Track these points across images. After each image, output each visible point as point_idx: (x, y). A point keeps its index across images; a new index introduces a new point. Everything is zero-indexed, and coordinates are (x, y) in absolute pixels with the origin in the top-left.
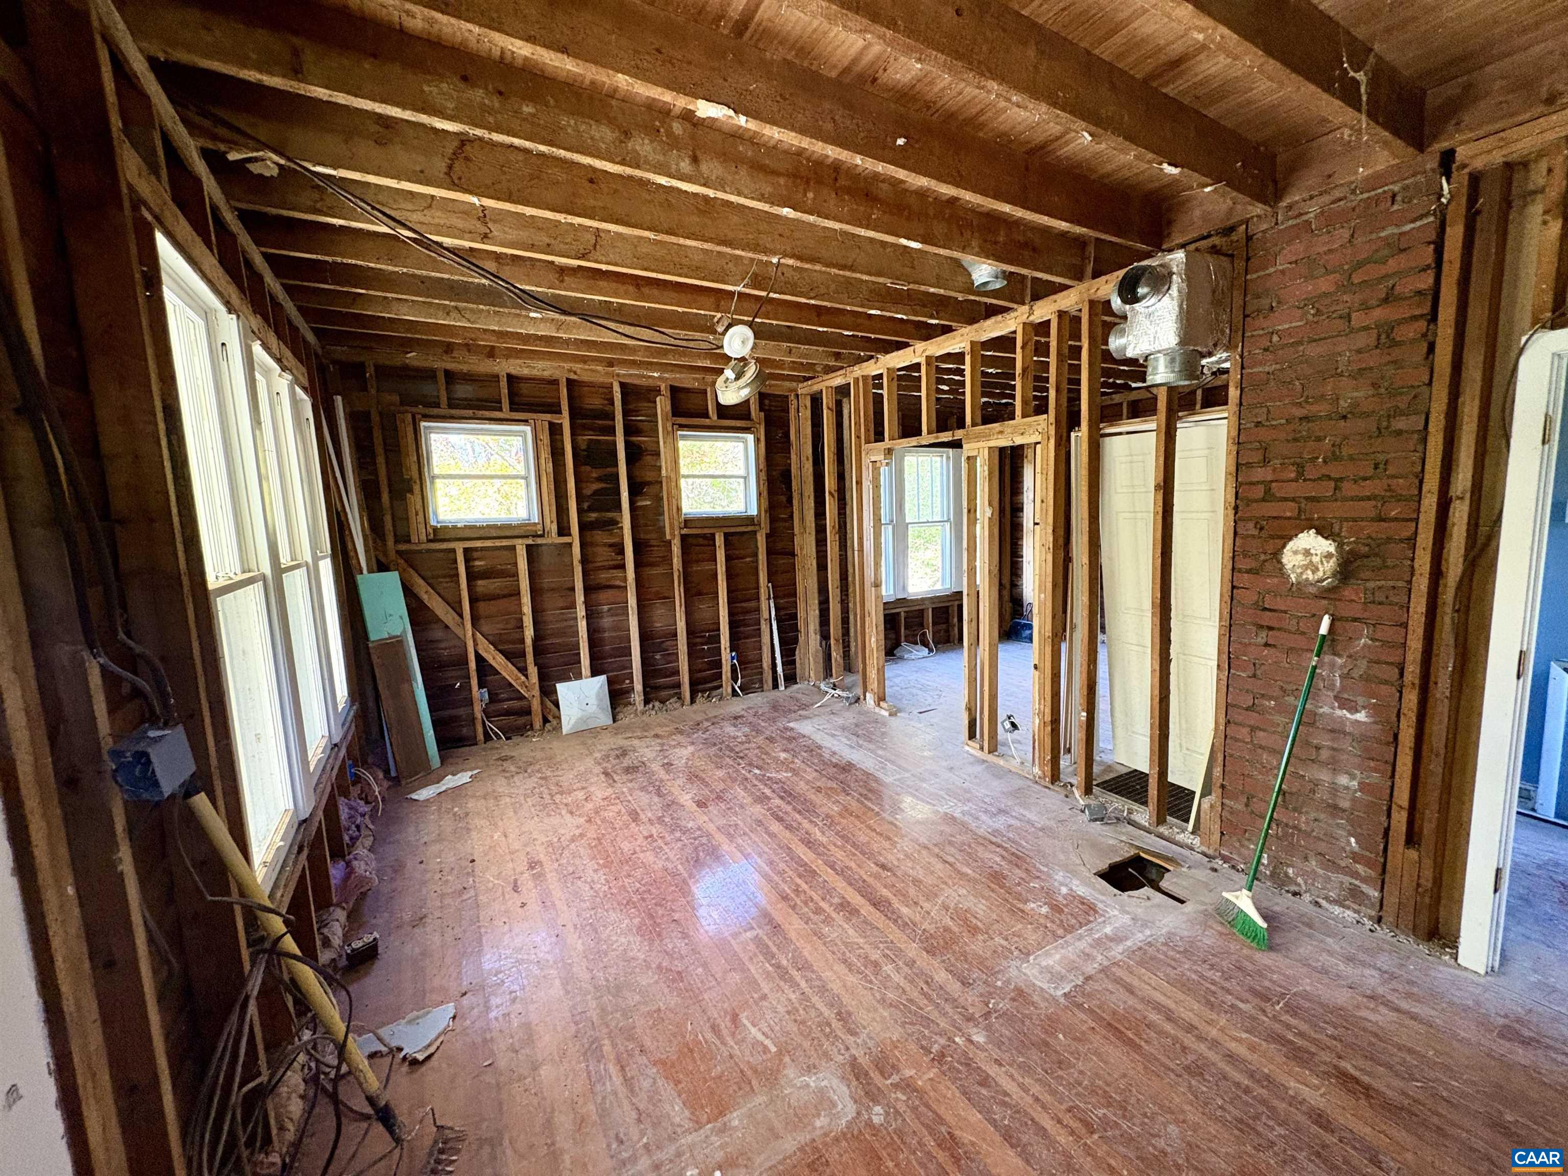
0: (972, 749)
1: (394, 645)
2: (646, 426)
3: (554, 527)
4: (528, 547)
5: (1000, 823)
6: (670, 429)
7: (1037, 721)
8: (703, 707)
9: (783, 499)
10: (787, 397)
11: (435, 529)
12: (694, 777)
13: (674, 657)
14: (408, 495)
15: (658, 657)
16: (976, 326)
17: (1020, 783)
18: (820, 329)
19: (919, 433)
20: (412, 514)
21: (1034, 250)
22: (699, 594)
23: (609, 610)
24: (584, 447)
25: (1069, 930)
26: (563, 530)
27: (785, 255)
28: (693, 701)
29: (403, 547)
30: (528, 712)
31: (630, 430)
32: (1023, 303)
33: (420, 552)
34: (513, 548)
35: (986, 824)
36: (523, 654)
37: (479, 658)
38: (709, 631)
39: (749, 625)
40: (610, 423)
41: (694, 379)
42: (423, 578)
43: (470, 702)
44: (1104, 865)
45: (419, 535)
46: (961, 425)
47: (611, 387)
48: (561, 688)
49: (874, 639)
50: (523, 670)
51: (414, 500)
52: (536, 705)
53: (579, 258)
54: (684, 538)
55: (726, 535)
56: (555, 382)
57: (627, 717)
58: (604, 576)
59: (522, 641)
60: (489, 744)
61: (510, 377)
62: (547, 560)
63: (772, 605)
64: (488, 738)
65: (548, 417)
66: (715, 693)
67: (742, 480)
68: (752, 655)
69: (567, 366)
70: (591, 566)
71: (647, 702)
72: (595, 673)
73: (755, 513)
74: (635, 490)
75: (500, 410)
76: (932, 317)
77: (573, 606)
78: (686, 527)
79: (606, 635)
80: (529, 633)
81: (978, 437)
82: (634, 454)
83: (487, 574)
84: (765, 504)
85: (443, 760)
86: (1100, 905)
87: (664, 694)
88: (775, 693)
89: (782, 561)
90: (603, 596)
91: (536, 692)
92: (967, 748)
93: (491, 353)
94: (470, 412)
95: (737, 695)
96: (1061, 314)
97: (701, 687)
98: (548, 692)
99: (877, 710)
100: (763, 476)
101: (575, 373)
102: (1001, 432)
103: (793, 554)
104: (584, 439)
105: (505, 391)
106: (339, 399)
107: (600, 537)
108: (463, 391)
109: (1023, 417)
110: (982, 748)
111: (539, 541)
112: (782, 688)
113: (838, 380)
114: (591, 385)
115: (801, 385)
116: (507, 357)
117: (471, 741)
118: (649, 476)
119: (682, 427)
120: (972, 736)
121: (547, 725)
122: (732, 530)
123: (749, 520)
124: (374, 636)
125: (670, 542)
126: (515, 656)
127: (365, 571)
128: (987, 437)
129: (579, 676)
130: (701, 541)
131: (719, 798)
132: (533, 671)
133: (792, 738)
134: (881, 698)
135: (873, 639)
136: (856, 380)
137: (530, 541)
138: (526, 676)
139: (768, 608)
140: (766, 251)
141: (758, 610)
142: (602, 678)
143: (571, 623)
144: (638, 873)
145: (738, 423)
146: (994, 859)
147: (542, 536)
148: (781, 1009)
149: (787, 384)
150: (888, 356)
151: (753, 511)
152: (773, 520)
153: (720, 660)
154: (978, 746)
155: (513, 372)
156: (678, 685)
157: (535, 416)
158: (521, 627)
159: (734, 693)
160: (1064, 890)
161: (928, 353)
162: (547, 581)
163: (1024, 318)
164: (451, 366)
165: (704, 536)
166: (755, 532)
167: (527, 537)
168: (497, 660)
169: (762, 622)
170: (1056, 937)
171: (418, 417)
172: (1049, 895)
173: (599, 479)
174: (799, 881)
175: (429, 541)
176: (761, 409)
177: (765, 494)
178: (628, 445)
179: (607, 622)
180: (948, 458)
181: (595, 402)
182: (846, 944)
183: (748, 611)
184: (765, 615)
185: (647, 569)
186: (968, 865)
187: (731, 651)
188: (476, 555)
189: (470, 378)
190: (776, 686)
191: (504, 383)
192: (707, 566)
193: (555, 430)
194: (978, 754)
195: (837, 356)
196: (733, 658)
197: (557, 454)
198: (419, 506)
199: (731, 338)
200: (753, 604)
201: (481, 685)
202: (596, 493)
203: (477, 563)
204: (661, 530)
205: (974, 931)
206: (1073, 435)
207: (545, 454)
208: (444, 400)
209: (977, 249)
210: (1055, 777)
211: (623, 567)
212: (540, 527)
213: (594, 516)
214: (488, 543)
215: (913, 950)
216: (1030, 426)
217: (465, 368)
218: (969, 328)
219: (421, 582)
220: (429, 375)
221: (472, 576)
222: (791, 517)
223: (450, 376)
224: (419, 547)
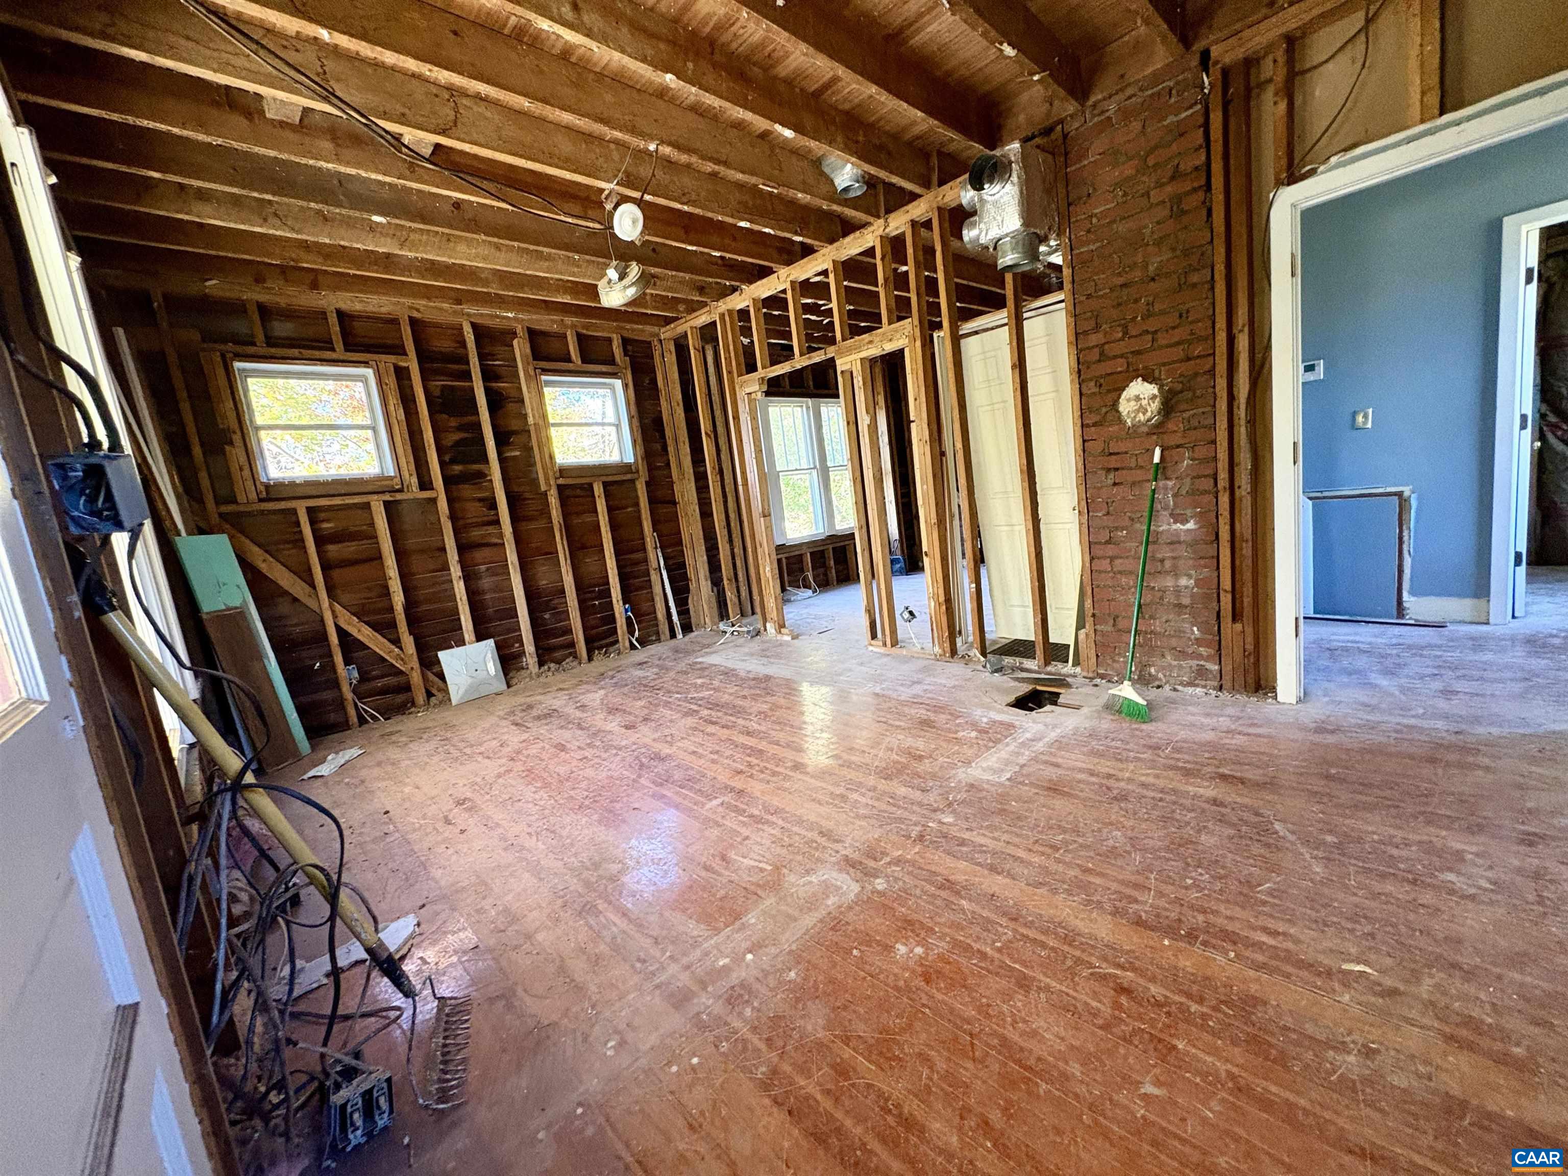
0: (876, 648)
1: (236, 618)
2: (503, 371)
3: (414, 480)
4: (387, 504)
5: (917, 689)
6: (532, 373)
7: (933, 604)
8: (600, 663)
9: (658, 447)
10: (650, 343)
11: (267, 487)
12: (612, 710)
13: (563, 616)
14: (227, 448)
15: (547, 616)
16: (835, 245)
17: (926, 662)
18: (690, 248)
20: (234, 468)
22: (583, 547)
23: (488, 569)
24: (437, 393)
25: (997, 742)
26: (425, 484)
27: (662, 142)
28: (590, 659)
29: (227, 508)
30: (407, 688)
31: (489, 375)
32: (879, 217)
33: (249, 514)
34: (367, 506)
35: (905, 693)
36: (393, 625)
37: (341, 632)
38: (599, 585)
39: (638, 577)
40: (464, 367)
41: (553, 321)
42: (259, 545)
43: (335, 684)
44: (1012, 698)
45: (246, 495)
47: (461, 329)
48: (444, 656)
49: (768, 571)
50: (397, 642)
51: (236, 454)
52: (416, 678)
54: (560, 488)
55: (606, 485)
56: (394, 322)
57: (522, 681)
58: (476, 534)
59: (391, 609)
60: (366, 726)
61: (340, 314)
62: (410, 519)
63: (660, 554)
64: (362, 721)
65: (392, 359)
66: (611, 649)
67: (614, 429)
68: (645, 607)
69: (408, 301)
70: (461, 522)
71: (541, 664)
72: (480, 637)
73: (632, 461)
74: (502, 440)
75: (333, 349)
76: (796, 233)
77: (446, 567)
78: (561, 476)
79: (487, 596)
80: (398, 599)
81: (850, 351)
82: (496, 402)
83: (338, 537)
84: (640, 450)
85: (313, 747)
86: (1017, 723)
87: (558, 654)
88: (673, 641)
89: (663, 510)
90: (479, 555)
91: (415, 663)
92: (871, 648)
93: (315, 281)
94: (295, 352)
95: (636, 648)
96: (914, 224)
97: (596, 644)
98: (430, 664)
99: (779, 637)
100: (636, 422)
101: (418, 310)
102: (871, 342)
103: (675, 503)
104: (437, 384)
105: (336, 329)
107: (467, 491)
108: (283, 329)
109: (890, 324)
110: (885, 644)
111: (399, 496)
112: (680, 636)
113: (702, 319)
114: (437, 326)
115: (663, 330)
116: (335, 288)
117: (345, 726)
118: (515, 425)
119: (545, 371)
120: (874, 636)
121: (433, 699)
122: (610, 479)
123: (625, 468)
124: (207, 607)
125: (545, 494)
126: (386, 627)
127: (183, 533)
128: (858, 349)
129: (461, 642)
130: (578, 492)
131: (645, 720)
132: (408, 641)
133: (703, 669)
134: (781, 626)
135: (768, 569)
136: (722, 316)
137: (387, 497)
138: (401, 648)
139: (655, 558)
140: (643, 135)
141: (646, 560)
142: (491, 643)
143: (446, 586)
144: (584, 785)
145: (603, 368)
147: (400, 491)
148: (768, 843)
149: (648, 328)
150: (753, 286)
151: (630, 458)
152: (651, 469)
153: (613, 615)
154: (881, 643)
155: (344, 306)
156: (572, 645)
157: (376, 357)
158: (386, 593)
159: (633, 647)
160: (985, 720)
161: (792, 278)
162: (411, 542)
163: (880, 232)
164: (263, 298)
165: (581, 487)
166: (633, 481)
167: (383, 492)
168: (364, 633)
169: (652, 572)
170: (988, 748)
171: (229, 355)
172: (974, 725)
173: (460, 428)
175: (261, 500)
176: (626, 355)
177: (640, 441)
178: (488, 391)
179: (486, 582)
180: (808, 408)
181: (445, 345)
182: (811, 790)
183: (637, 563)
184: (654, 564)
185: (524, 524)
186: (899, 720)
187: (624, 604)
188: (322, 515)
189: (289, 314)
190: (673, 635)
191: (333, 320)
192: (588, 518)
193: (402, 374)
194: (882, 650)
195: (701, 290)
196: (626, 611)
197: (407, 401)
198: (243, 459)
199: (621, 216)
200: (639, 556)
201: (347, 663)
202: (458, 443)
203: (325, 525)
204: (535, 482)
205: (920, 758)
206: (935, 335)
207: (394, 400)
208: (260, 337)
209: (842, 146)
210: (954, 652)
211: (497, 522)
212: (398, 480)
213: (457, 468)
214: (337, 501)
215: (871, 781)
216: (896, 331)
217: (283, 302)
218: (830, 247)
219: (256, 549)
220: (237, 308)
221: (321, 540)
222: (668, 465)
223: (265, 311)
224: (248, 509)
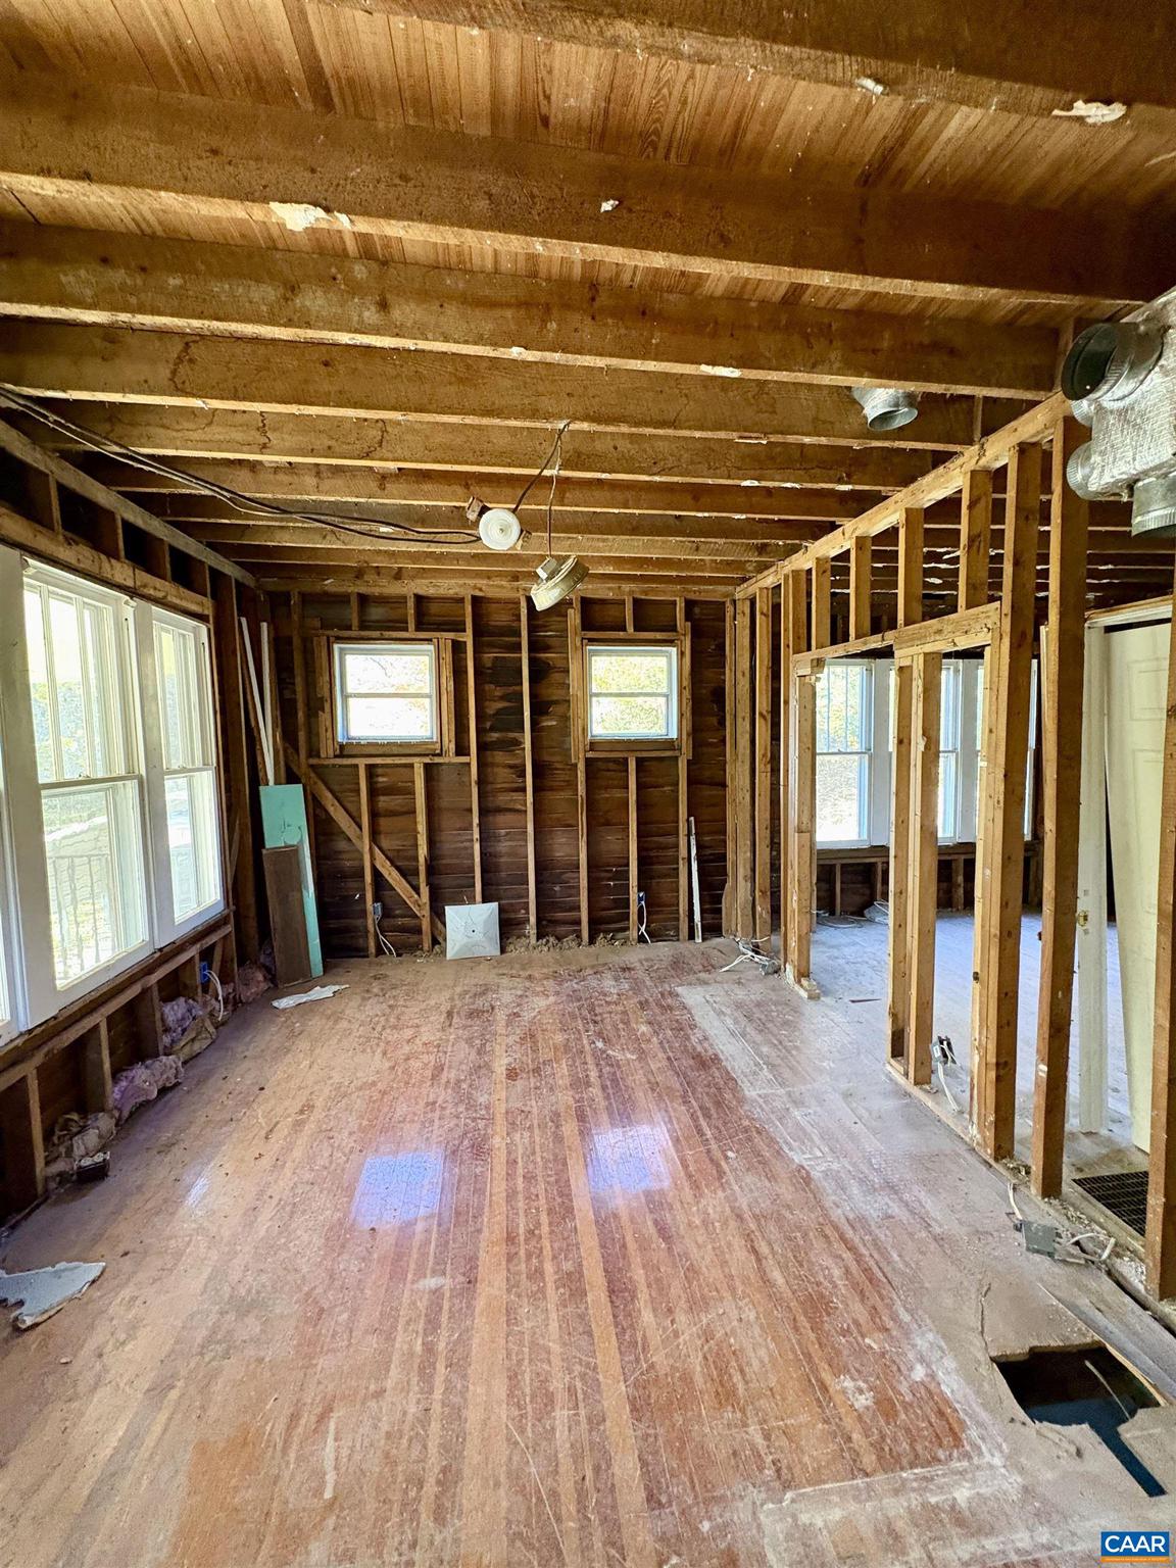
0: (894, 1069)
1: (290, 854)
2: (553, 642)
3: (453, 746)
4: (426, 766)
6: (579, 644)
8: (603, 951)
9: (714, 720)
10: (724, 603)
11: (342, 746)
13: (573, 891)
14: (320, 713)
15: (557, 888)
19: (846, 639)
20: (322, 731)
21: (952, 352)
22: (608, 823)
23: (507, 834)
24: (489, 664)
26: (462, 750)
27: (575, 418)
28: (592, 941)
29: (314, 761)
30: (419, 931)
31: (534, 647)
32: (971, 443)
33: (327, 766)
34: (411, 766)
36: (417, 873)
37: (376, 874)
38: (614, 866)
39: (662, 863)
40: (514, 639)
41: (609, 589)
42: (331, 791)
43: (364, 913)
44: (1017, 1346)
45: (327, 750)
46: (893, 625)
47: (518, 603)
48: (450, 911)
50: (417, 889)
51: (324, 717)
52: (426, 925)
53: (362, 458)
54: (589, 762)
55: (640, 762)
56: (462, 600)
57: (517, 950)
58: (503, 799)
59: (416, 859)
60: (382, 959)
61: (419, 599)
62: (446, 780)
63: (693, 842)
64: (380, 951)
65: (451, 635)
66: (620, 935)
67: (664, 699)
68: (666, 897)
69: (471, 582)
70: (489, 787)
71: (539, 936)
72: (485, 900)
73: (675, 737)
74: (539, 709)
75: (406, 629)
76: (840, 481)
77: (470, 827)
78: (591, 750)
79: (502, 860)
80: (423, 851)
81: (912, 640)
82: (539, 672)
83: (391, 791)
84: (687, 726)
85: (326, 968)
87: (562, 929)
88: (689, 945)
89: (708, 792)
90: (501, 819)
91: (426, 912)
92: (889, 1068)
93: (398, 575)
94: (377, 634)
95: (646, 942)
96: (1024, 449)
97: (603, 927)
98: (438, 914)
99: (797, 987)
100: (687, 694)
101: (481, 590)
102: (939, 632)
103: (724, 785)
104: (489, 657)
105: (411, 611)
106: (264, 626)
107: (499, 757)
108: (376, 613)
109: (969, 606)
110: (906, 1074)
111: (437, 760)
112: (699, 940)
113: (769, 579)
114: (498, 601)
115: (738, 589)
116: (413, 578)
117: (360, 952)
118: (556, 694)
119: (592, 641)
121: (437, 947)
122: (647, 755)
123: (669, 744)
124: (269, 843)
125: (576, 765)
126: (408, 874)
127: (271, 782)
128: (922, 639)
129: (472, 901)
130: (612, 766)
131: (537, 1071)
132: (425, 890)
133: (667, 1004)
134: (803, 974)
135: (795, 898)
136: (786, 577)
137: (427, 760)
138: (418, 894)
139: (687, 847)
141: (676, 846)
142: (494, 905)
143: (467, 844)
145: (658, 636)
146: (831, 1269)
147: (440, 755)
149: (722, 589)
150: (817, 543)
151: (674, 735)
152: (697, 745)
153: (628, 899)
155: (421, 592)
156: (578, 922)
157: (438, 634)
158: (416, 846)
159: (641, 939)
160: (919, 1373)
161: (857, 533)
162: (445, 801)
163: (971, 465)
164: (363, 590)
165: (615, 761)
166: (677, 758)
167: (427, 755)
168: (392, 876)
169: (681, 862)
171: (332, 639)
172: (888, 1368)
173: (502, 698)
174: (544, 1219)
175: (336, 756)
176: (687, 620)
177: (688, 714)
178: (532, 661)
179: (503, 846)
181: (500, 618)
183: (666, 847)
184: (683, 852)
185: (549, 793)
187: (639, 891)
188: (380, 771)
189: (383, 600)
190: (692, 936)
191: (411, 603)
192: (618, 794)
193: (458, 648)
196: (640, 899)
197: (459, 673)
198: (328, 723)
199: (486, 525)
200: (671, 840)
201: (376, 899)
202: (499, 712)
203: (381, 779)
204: (566, 753)
206: (1042, 628)
207: (447, 672)
208: (355, 623)
210: (1003, 1147)
211: (524, 790)
212: (438, 746)
213: (495, 736)
214: (389, 761)
216: (977, 619)
217: (376, 591)
218: (905, 490)
219: (329, 795)
220: (343, 599)
221: (373, 792)
222: (723, 741)
223: (364, 599)
224: (326, 762)
